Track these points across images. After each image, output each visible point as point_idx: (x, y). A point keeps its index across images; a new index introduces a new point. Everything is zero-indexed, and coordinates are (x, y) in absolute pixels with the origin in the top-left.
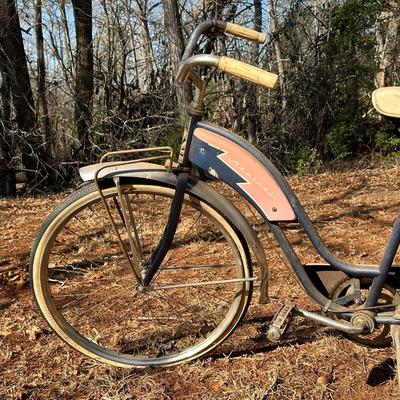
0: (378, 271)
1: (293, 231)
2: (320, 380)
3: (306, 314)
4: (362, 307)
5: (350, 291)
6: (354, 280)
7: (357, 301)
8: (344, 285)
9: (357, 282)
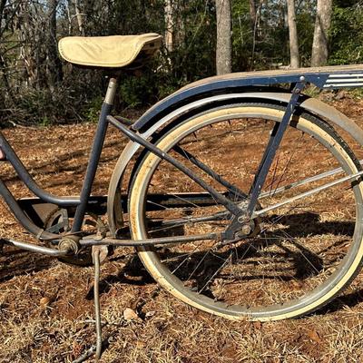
0: (79, 201)
1: (69, 173)
2: (43, 300)
3: (15, 243)
4: (69, 233)
5: (61, 220)
6: (62, 210)
7: (65, 229)
8: (56, 216)
9: (64, 211)
